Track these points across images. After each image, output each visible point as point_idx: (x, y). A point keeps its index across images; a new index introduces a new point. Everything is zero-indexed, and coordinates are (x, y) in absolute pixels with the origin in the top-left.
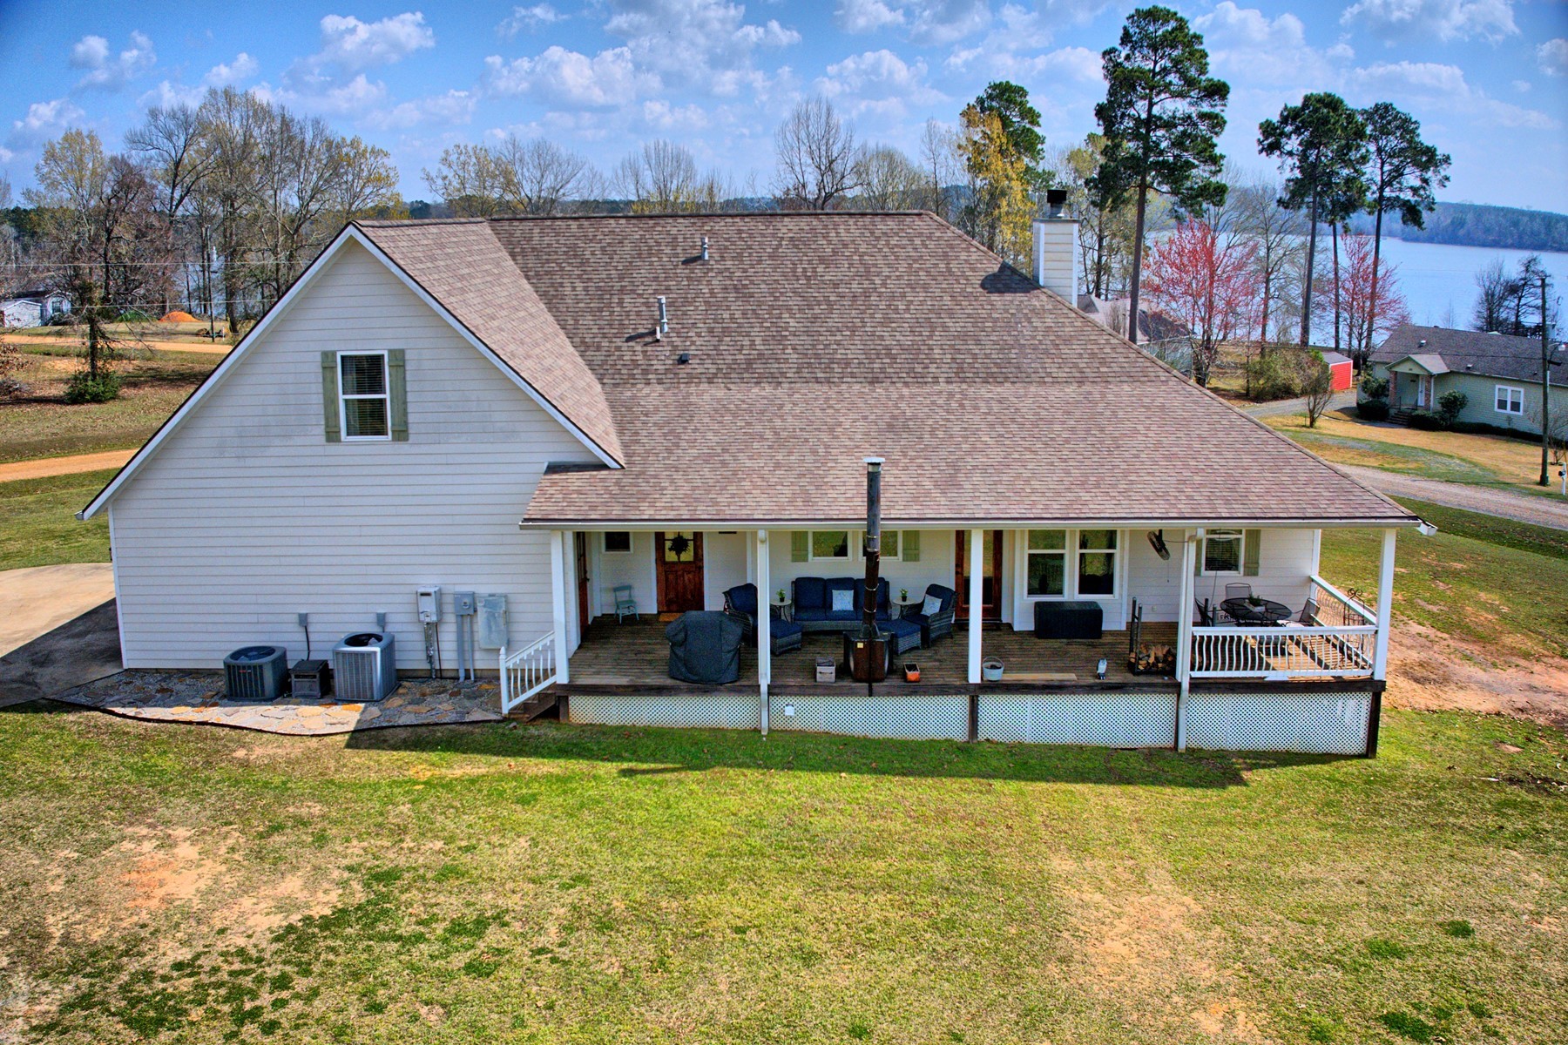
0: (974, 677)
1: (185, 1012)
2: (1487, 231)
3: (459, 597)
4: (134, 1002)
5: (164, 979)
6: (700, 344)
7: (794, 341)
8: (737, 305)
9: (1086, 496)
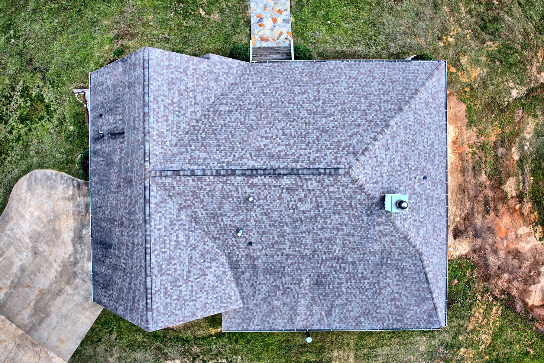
6: (255, 238)
7: (288, 237)
8: (267, 222)
9: (362, 320)
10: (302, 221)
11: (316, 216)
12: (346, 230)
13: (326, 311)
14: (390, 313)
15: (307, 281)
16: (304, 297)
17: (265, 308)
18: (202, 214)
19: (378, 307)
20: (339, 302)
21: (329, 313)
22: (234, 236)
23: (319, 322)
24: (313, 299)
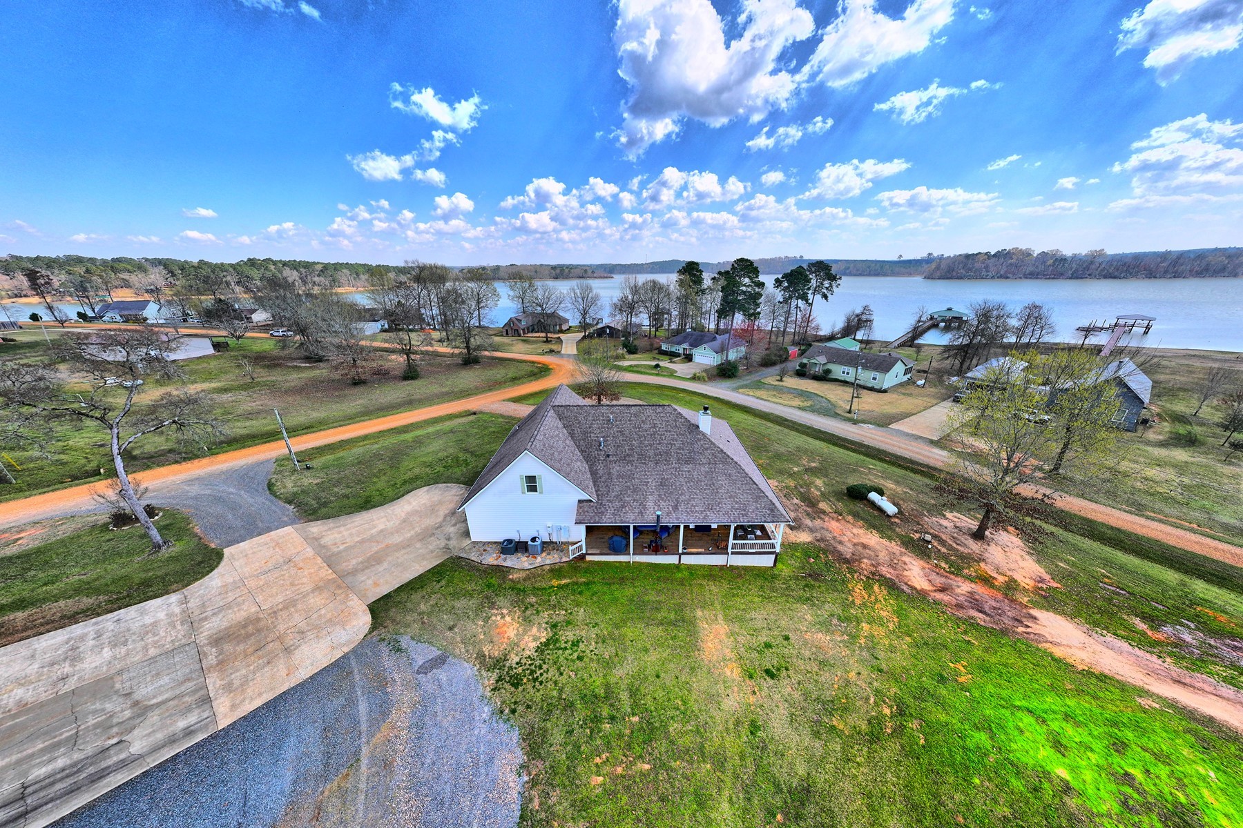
0: (680, 551)
1: (522, 680)
2: (858, 270)
3: (557, 526)
4: (511, 677)
5: (516, 668)
6: (612, 451)
7: (636, 450)
8: (621, 438)
9: (708, 513)
10: (645, 437)
11: (654, 433)
12: (678, 444)
13: (672, 507)
14: (732, 507)
15: (653, 483)
16: (651, 495)
17: (617, 504)
18: (577, 431)
19: (719, 503)
20: (682, 498)
21: (676, 508)
22: (597, 450)
23: (668, 515)
24: (659, 496)
